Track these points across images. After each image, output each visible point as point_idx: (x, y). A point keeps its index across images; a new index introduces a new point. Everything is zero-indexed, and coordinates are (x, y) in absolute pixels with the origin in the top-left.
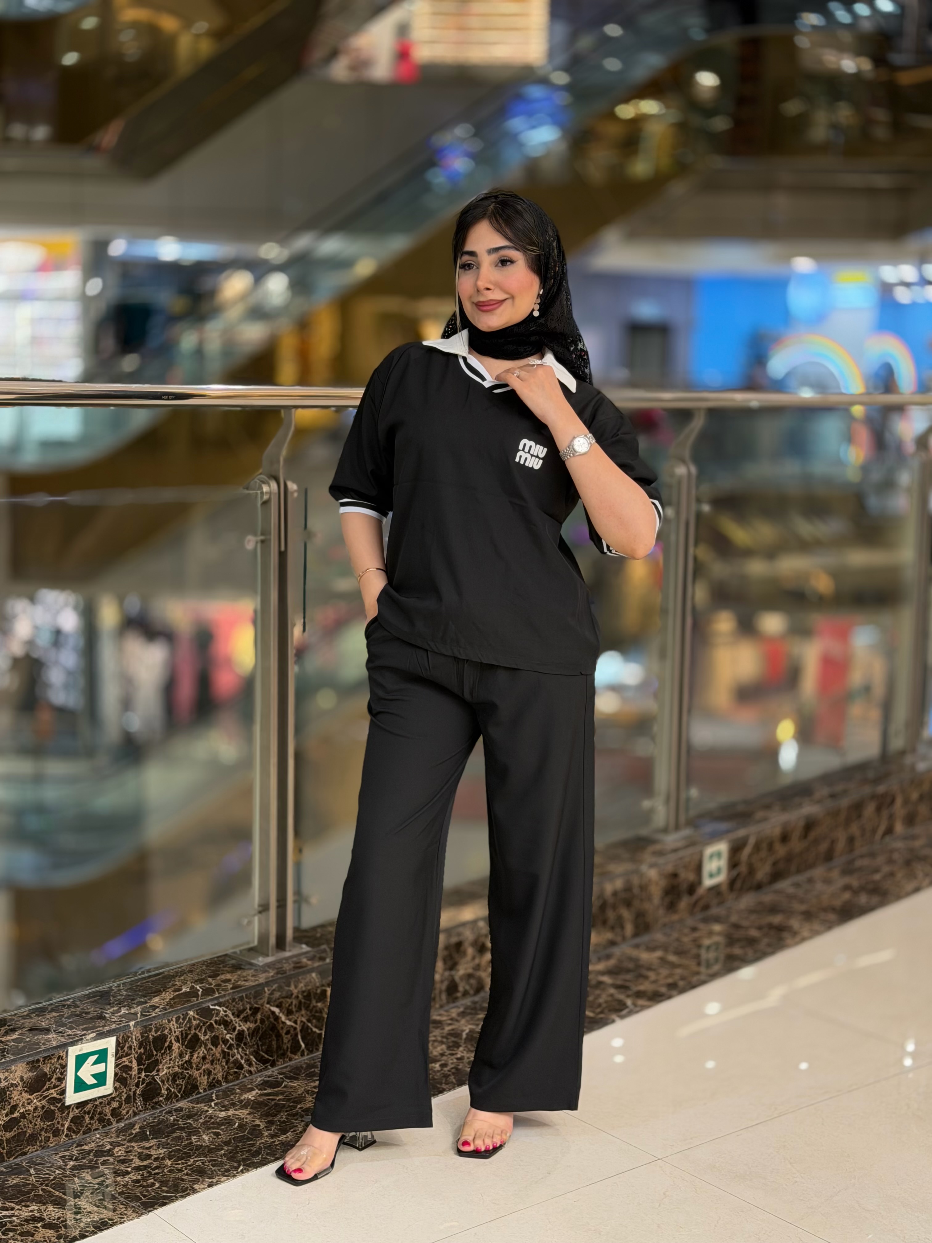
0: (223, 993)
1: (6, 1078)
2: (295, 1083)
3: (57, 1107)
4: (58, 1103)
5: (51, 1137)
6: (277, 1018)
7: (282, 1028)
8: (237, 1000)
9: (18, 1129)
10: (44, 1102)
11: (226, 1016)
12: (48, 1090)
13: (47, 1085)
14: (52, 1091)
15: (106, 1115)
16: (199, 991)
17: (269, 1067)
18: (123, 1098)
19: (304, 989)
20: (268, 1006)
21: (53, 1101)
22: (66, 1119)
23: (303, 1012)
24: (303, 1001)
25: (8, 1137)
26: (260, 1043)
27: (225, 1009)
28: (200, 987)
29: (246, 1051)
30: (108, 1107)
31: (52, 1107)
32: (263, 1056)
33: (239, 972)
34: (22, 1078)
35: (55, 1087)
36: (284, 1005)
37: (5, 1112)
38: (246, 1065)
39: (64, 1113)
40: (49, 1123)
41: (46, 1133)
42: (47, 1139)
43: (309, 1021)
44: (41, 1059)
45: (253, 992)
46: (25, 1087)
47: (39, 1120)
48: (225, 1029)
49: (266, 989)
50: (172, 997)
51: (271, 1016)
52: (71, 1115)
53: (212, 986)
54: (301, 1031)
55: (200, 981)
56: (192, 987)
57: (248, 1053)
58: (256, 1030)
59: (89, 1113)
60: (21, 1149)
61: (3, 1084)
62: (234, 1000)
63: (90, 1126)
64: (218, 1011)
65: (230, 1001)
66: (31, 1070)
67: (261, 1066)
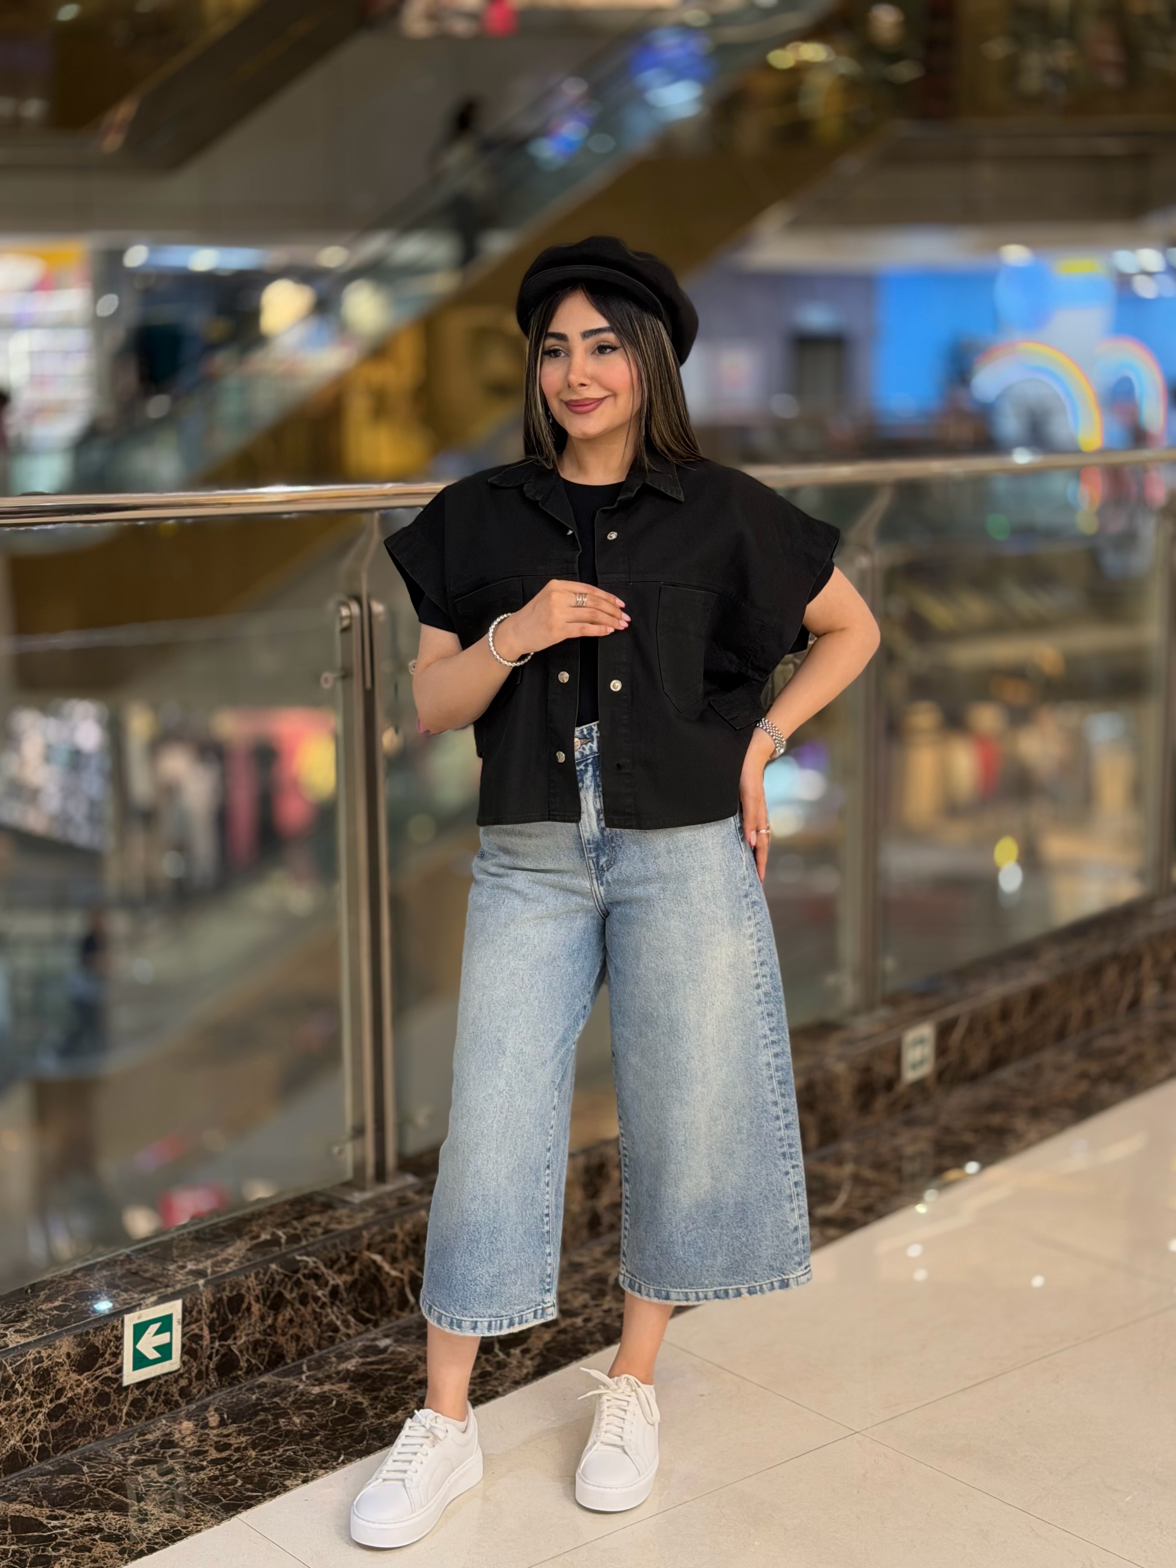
0: (311, 1240)
1: (49, 1355)
2: (404, 1347)
3: (112, 1388)
4: (114, 1383)
5: (107, 1425)
6: (379, 1268)
7: (386, 1280)
8: (329, 1248)
9: (66, 1417)
11: (317, 1268)
12: (101, 1368)
13: (100, 1362)
14: (106, 1369)
15: (173, 1396)
16: (280, 1237)
17: (372, 1328)
18: (193, 1374)
19: (411, 1230)
20: (367, 1253)
21: (107, 1381)
22: (124, 1402)
23: (411, 1259)
24: (410, 1245)
25: (54, 1428)
26: (359, 1299)
27: (314, 1259)
28: (284, 1233)
29: (342, 1310)
30: (175, 1385)
31: (106, 1389)
32: (363, 1316)
33: (330, 1212)
34: (68, 1355)
35: (109, 1364)
36: (386, 1251)
37: (49, 1397)
38: (343, 1326)
39: (121, 1395)
40: (104, 1409)
41: (100, 1420)
42: (102, 1428)
44: (92, 1331)
45: (348, 1237)
46: (74, 1365)
47: (91, 1405)
48: (317, 1284)
49: (365, 1233)
50: (249, 1246)
51: (372, 1266)
52: (130, 1398)
53: (298, 1232)
54: (409, 1282)
55: (283, 1225)
56: (273, 1234)
57: (344, 1311)
58: (355, 1282)
59: (151, 1394)
60: (70, 1442)
61: (46, 1364)
62: (325, 1248)
63: (153, 1410)
64: (307, 1262)
65: (321, 1250)
66: (79, 1345)
67: (362, 1328)
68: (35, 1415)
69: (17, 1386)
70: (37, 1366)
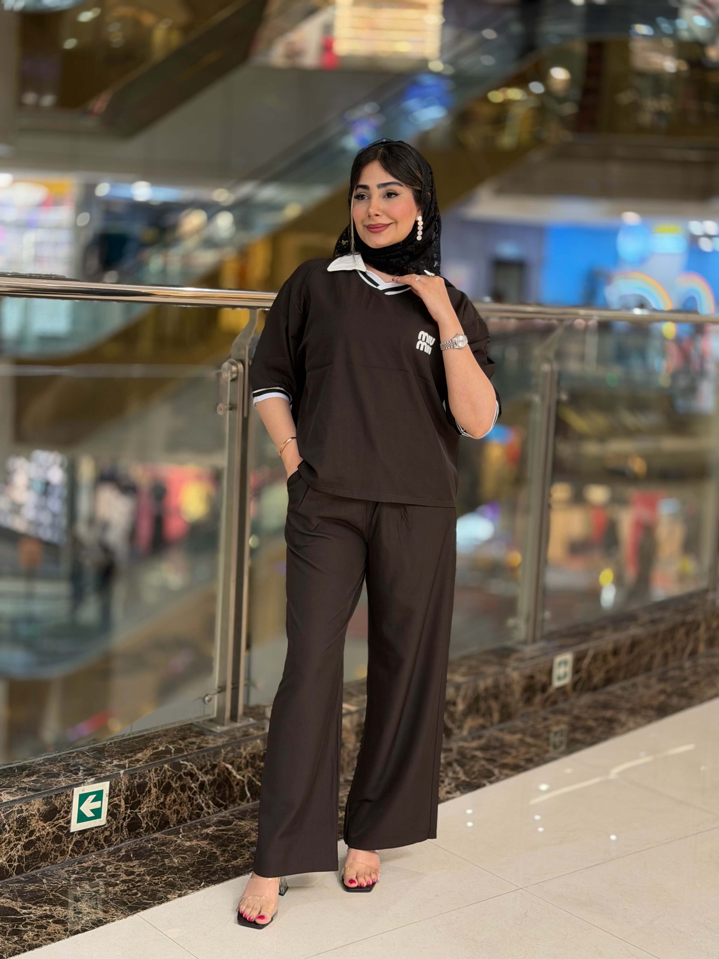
0: (190, 752)
1: (27, 809)
2: (242, 822)
3: (64, 833)
4: (65, 830)
5: (59, 855)
6: (230, 773)
7: (233, 781)
8: (200, 758)
9: (34, 849)
10: (54, 829)
11: (192, 769)
12: (57, 819)
13: (58, 816)
14: (61, 821)
15: (100, 841)
16: (172, 749)
17: (223, 810)
18: (113, 829)
19: (251, 751)
20: (223, 763)
21: (61, 828)
22: (70, 842)
23: (250, 769)
24: (250, 760)
25: (27, 855)
26: (217, 791)
27: (191, 764)
28: (173, 747)
29: (206, 797)
30: (102, 834)
31: (60, 833)
32: (218, 802)
33: (202, 737)
34: (39, 810)
35: (63, 817)
36: (235, 763)
37: (25, 835)
38: (206, 807)
39: (69, 838)
40: (58, 845)
41: (55, 852)
42: (56, 857)
43: (254, 776)
44: (54, 796)
45: (212, 752)
46: (41, 817)
47: (50, 842)
48: (191, 780)
49: (222, 750)
50: (151, 753)
51: (226, 771)
52: (74, 840)
53: (182, 747)
54: (248, 783)
55: (173, 742)
56: (167, 747)
58: (214, 781)
59: (87, 839)
60: (36, 864)
61: (25, 814)
62: (198, 757)
63: (88, 849)
64: (186, 766)
65: (196, 758)
66: (45, 804)
67: (217, 809)
68: (15, 845)
69: (6, 826)
70: (19, 815)
